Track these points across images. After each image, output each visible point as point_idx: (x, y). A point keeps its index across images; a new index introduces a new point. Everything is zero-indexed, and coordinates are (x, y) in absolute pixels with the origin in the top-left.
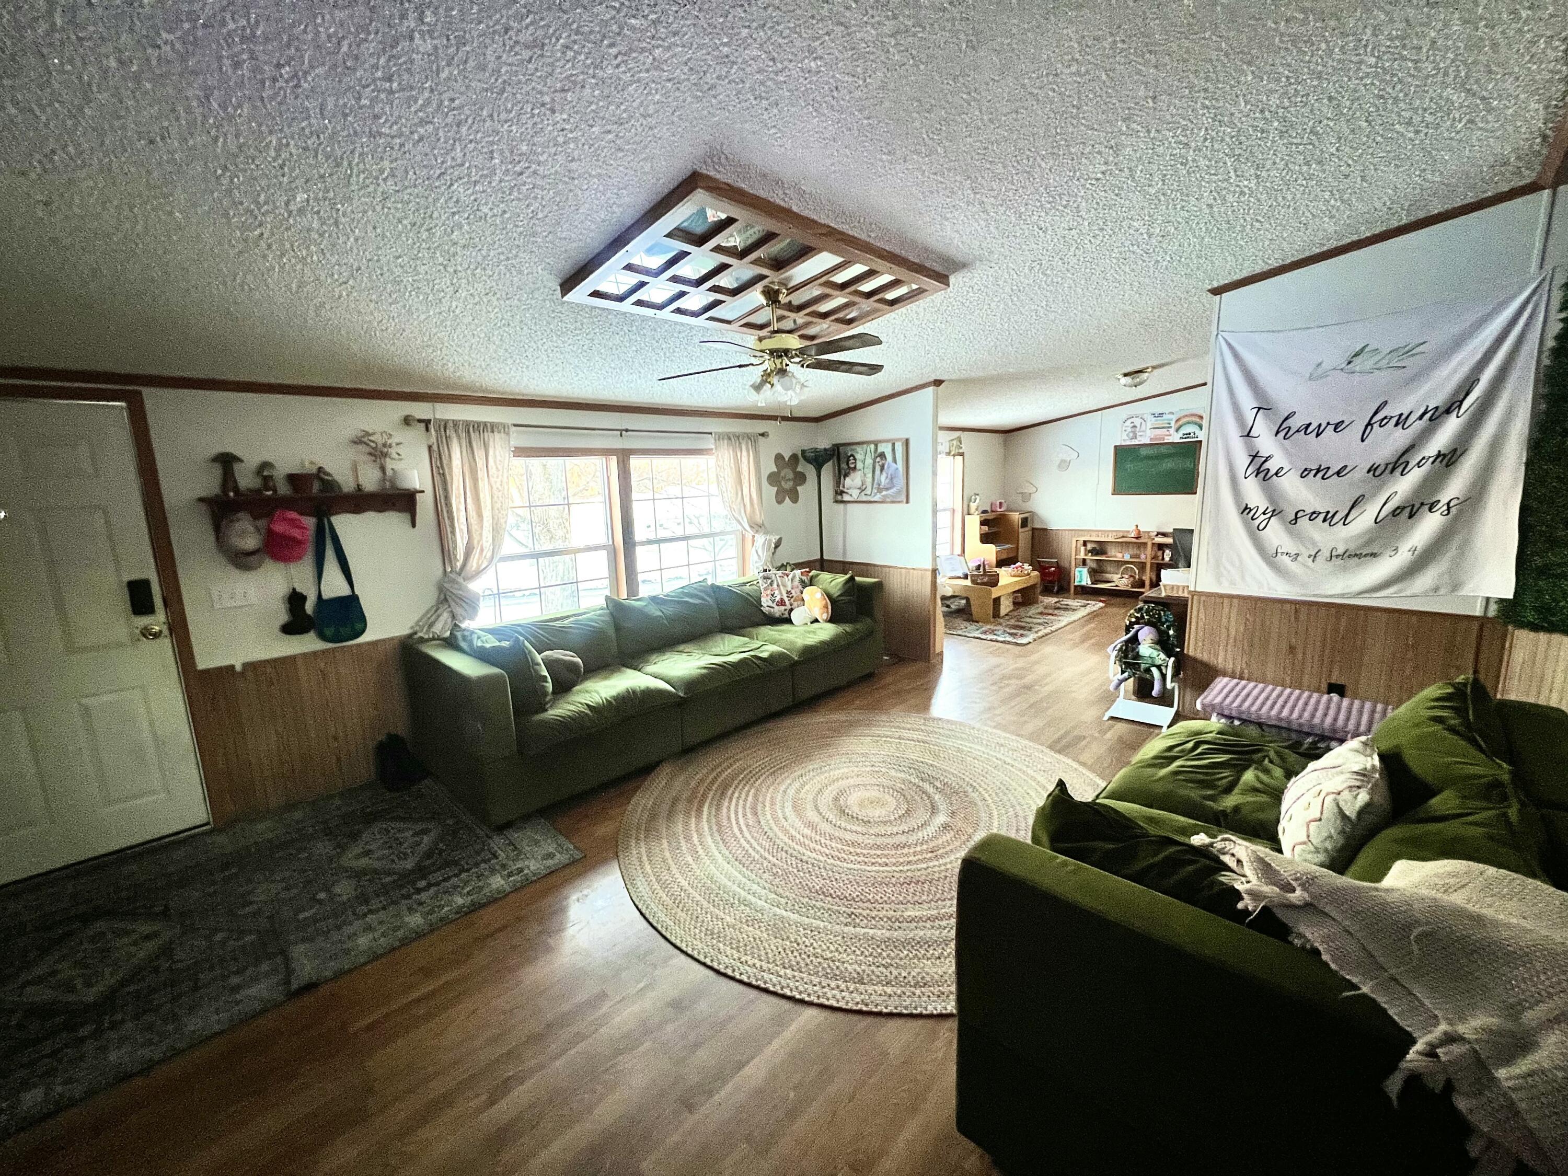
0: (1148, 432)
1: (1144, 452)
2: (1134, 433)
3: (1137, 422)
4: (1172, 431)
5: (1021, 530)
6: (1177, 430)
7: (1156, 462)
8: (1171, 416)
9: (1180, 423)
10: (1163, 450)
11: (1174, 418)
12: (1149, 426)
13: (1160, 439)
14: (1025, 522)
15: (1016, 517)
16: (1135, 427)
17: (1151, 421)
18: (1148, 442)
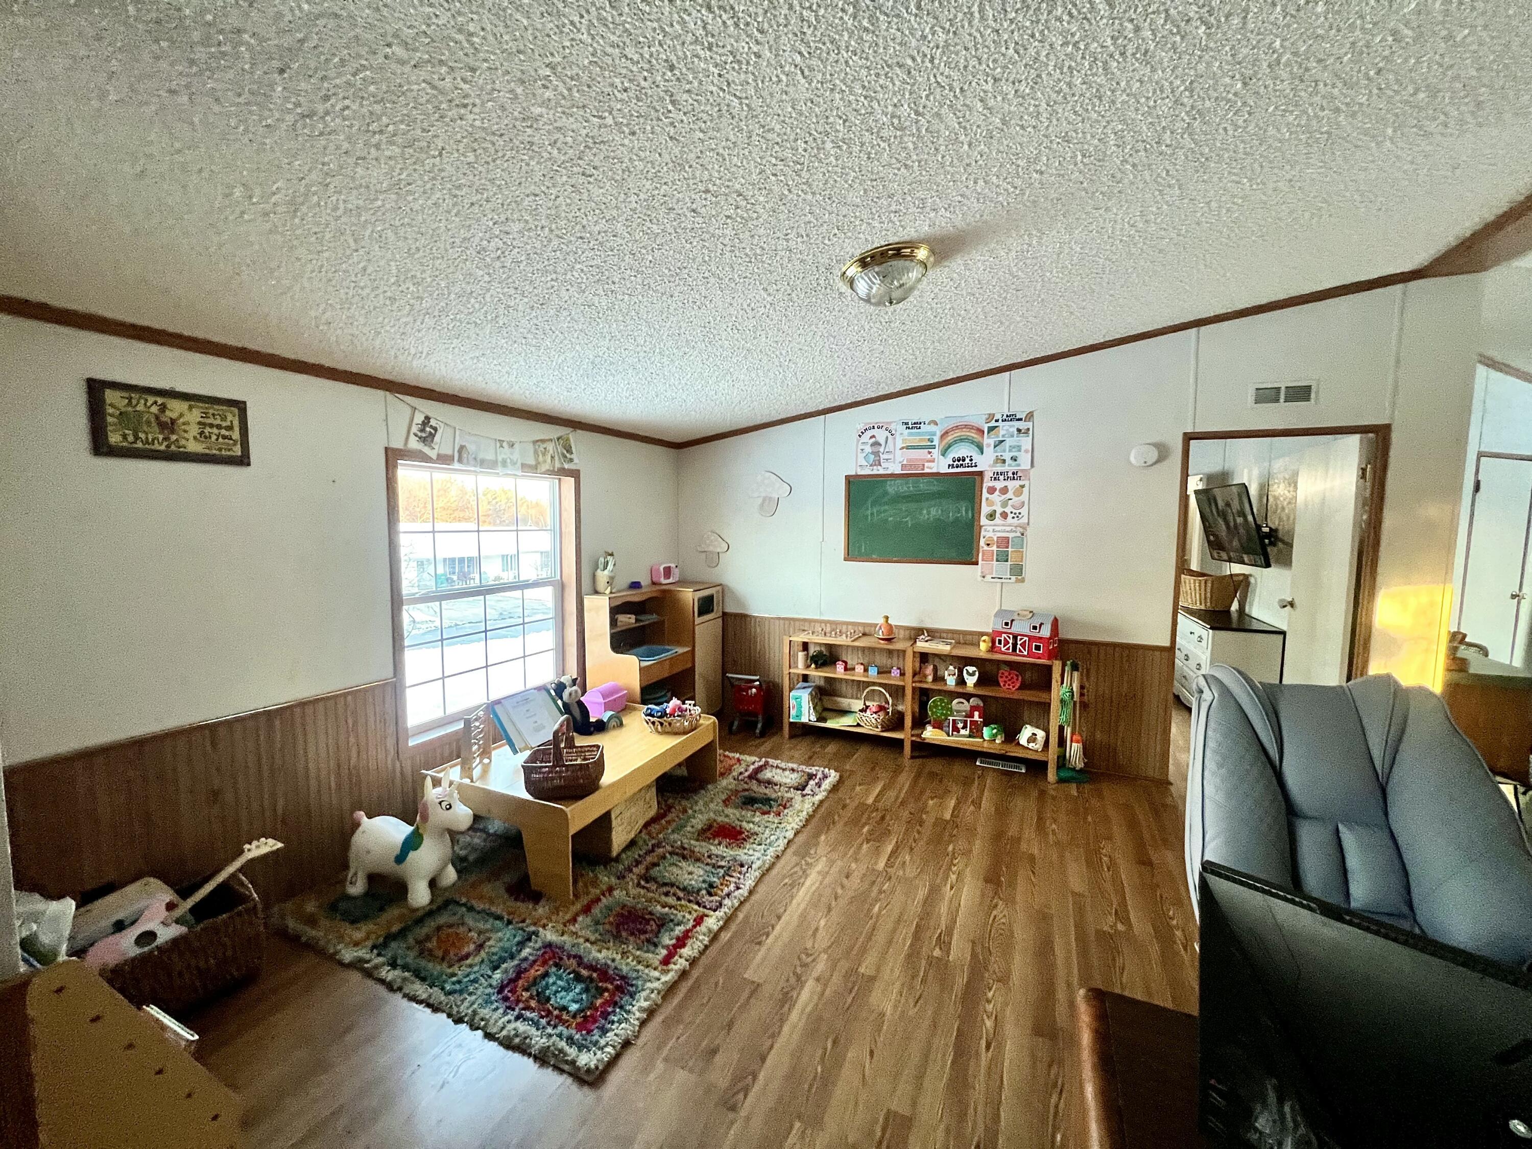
0: (898, 453)
1: (892, 488)
2: (876, 454)
3: (881, 435)
4: (936, 452)
5: (698, 620)
6: (944, 453)
7: (913, 506)
8: (932, 428)
9: (950, 438)
10: (923, 485)
11: (938, 431)
12: (900, 444)
13: (915, 467)
14: (706, 606)
15: (689, 596)
16: (877, 444)
17: (903, 436)
18: (898, 471)
